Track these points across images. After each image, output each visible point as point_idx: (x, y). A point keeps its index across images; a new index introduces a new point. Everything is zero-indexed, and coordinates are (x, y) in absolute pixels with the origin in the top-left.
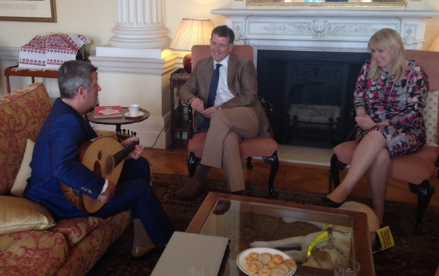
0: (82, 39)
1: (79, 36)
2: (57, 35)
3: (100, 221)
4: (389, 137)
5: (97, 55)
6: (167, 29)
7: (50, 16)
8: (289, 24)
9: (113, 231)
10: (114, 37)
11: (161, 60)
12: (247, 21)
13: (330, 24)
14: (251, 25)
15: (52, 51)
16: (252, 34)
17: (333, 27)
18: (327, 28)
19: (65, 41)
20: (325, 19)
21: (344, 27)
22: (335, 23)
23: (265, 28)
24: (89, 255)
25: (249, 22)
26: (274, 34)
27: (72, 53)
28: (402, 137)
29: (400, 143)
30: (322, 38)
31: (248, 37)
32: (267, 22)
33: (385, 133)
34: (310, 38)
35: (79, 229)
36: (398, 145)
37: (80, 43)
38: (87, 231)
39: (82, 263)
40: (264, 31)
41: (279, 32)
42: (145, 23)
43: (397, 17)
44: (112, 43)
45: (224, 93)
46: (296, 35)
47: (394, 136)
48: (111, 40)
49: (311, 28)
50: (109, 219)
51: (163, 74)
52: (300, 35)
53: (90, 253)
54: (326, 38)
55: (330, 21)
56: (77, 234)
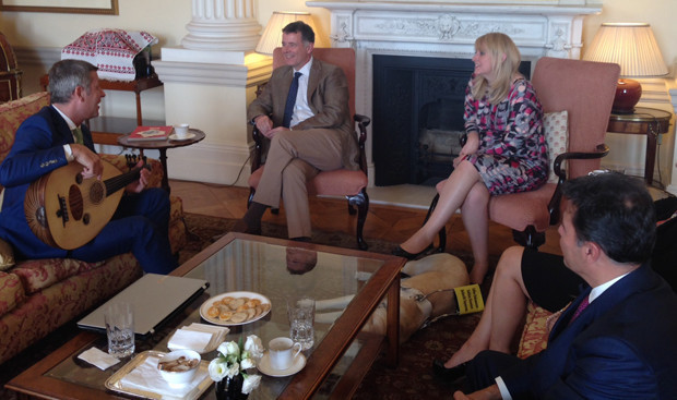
0: (146, 38)
1: (142, 34)
2: (111, 32)
3: (81, 265)
4: (483, 169)
5: (163, 59)
6: (261, 26)
7: (109, 6)
8: (410, 21)
9: (104, 280)
10: (188, 36)
11: (243, 66)
12: (355, 16)
13: (459, 22)
14: (361, 21)
15: (103, 53)
16: (363, 34)
17: (465, 25)
18: (456, 27)
19: (121, 40)
20: (453, 15)
21: (477, 26)
22: (466, 21)
23: (378, 26)
24: (57, 305)
25: (359, 18)
26: (390, 34)
27: (128, 56)
28: (503, 170)
29: (501, 178)
30: (450, 41)
31: (357, 37)
32: (382, 18)
33: (477, 164)
34: (435, 39)
35: (44, 271)
36: (498, 180)
37: (143, 44)
38: (57, 275)
39: (46, 313)
40: (377, 30)
41: (397, 31)
42: (226, 17)
43: (540, 14)
44: (186, 44)
45: (302, 111)
46: (417, 35)
47: (491, 167)
48: (184, 39)
49: (436, 26)
50: (98, 264)
51: (248, 86)
52: (423, 35)
53: (60, 303)
54: (456, 40)
55: (460, 18)
56: (41, 277)
